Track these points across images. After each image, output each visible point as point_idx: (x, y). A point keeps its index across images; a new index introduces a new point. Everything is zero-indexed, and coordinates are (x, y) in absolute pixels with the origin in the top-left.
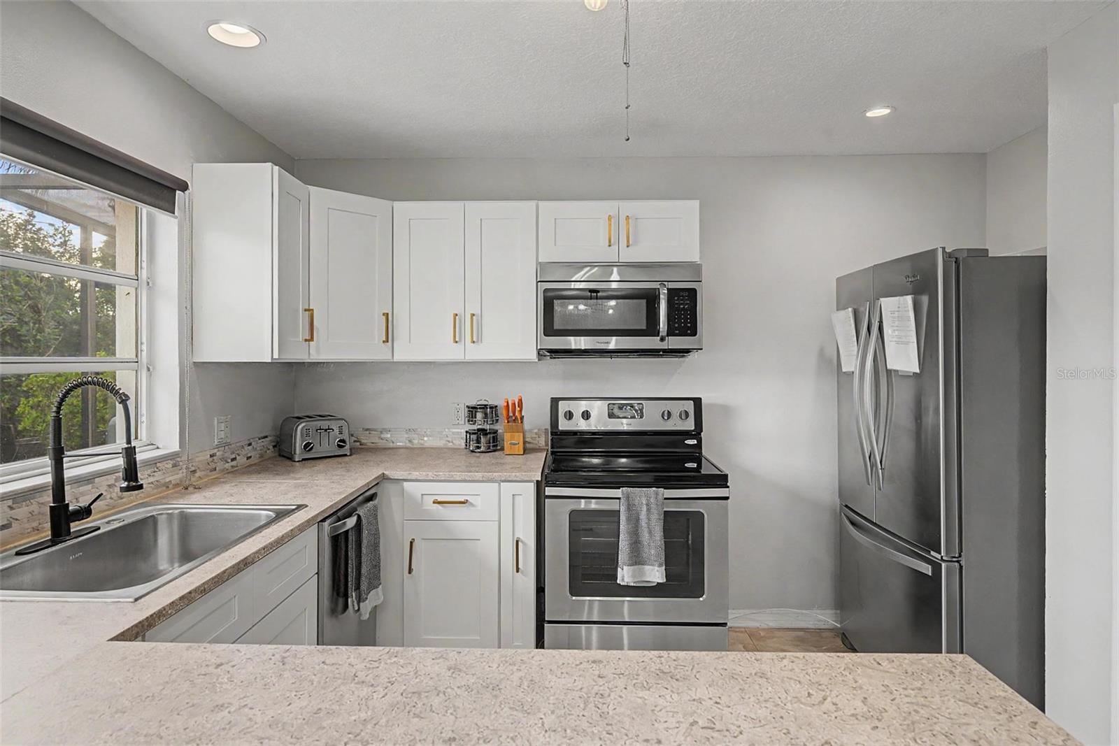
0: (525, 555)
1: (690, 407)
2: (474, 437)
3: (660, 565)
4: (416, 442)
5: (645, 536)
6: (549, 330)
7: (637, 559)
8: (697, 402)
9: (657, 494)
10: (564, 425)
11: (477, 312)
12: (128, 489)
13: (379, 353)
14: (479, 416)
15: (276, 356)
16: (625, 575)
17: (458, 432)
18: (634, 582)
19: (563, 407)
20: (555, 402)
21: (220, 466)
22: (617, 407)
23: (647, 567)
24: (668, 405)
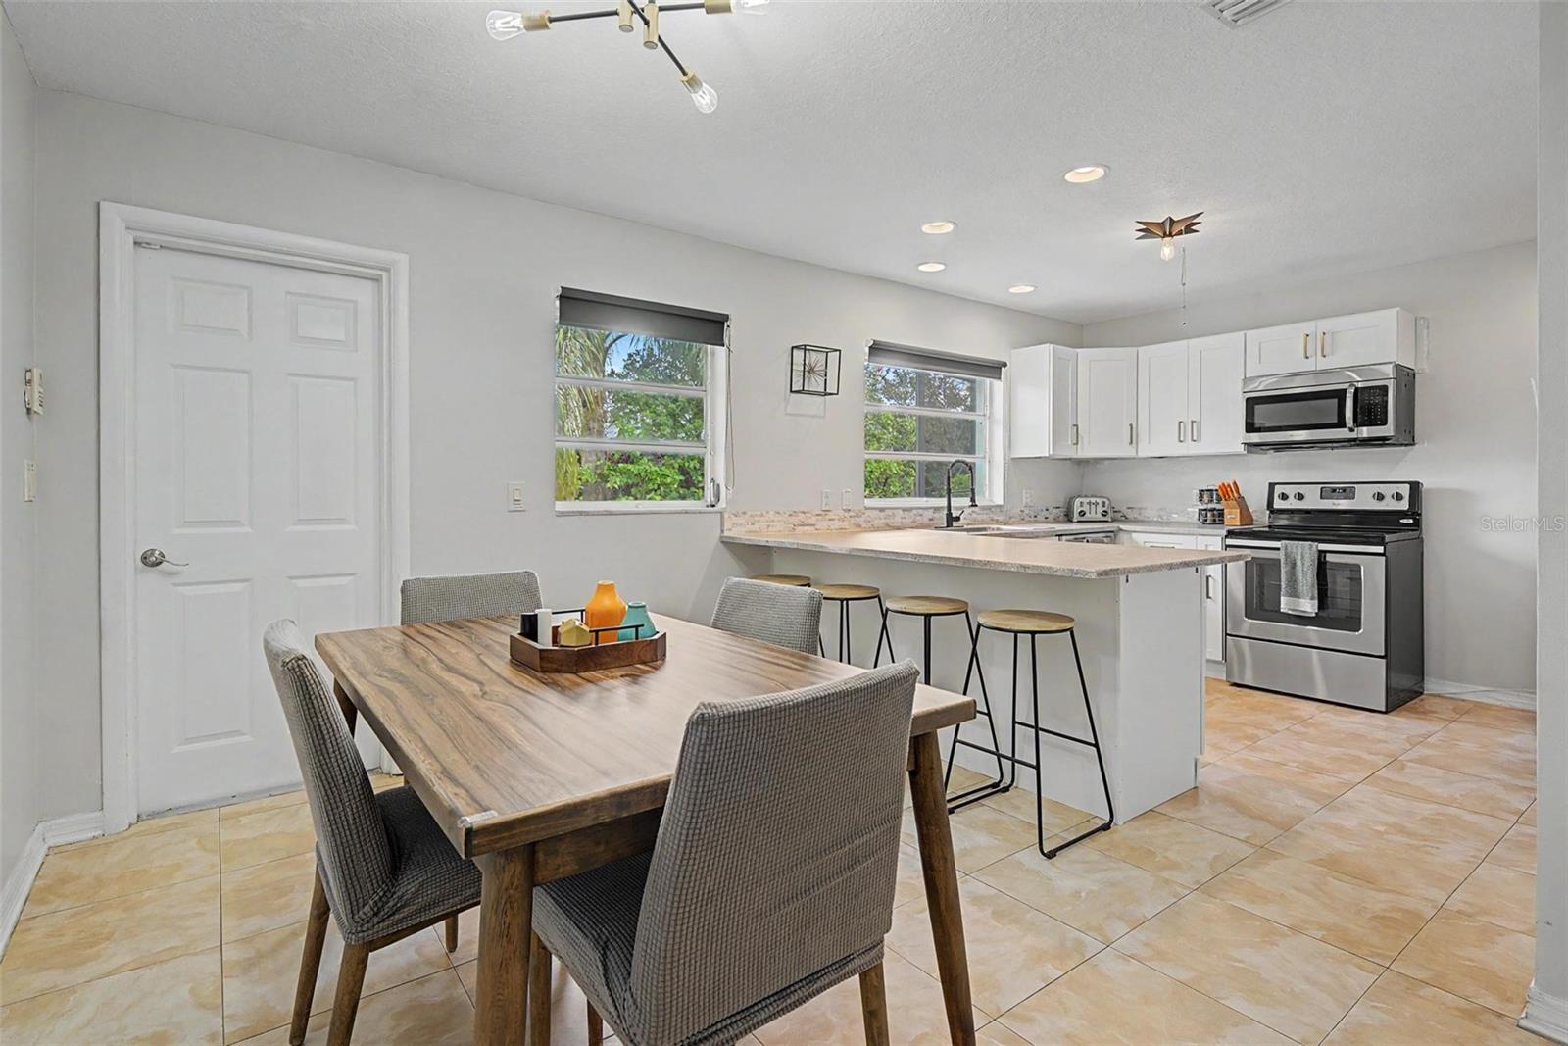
0: (1214, 589)
1: (1405, 490)
2: (1204, 512)
3: (1312, 598)
4: (1165, 518)
5: (1300, 576)
6: (1251, 427)
7: (1294, 593)
8: (1415, 487)
9: (1311, 546)
10: (1278, 504)
11: (1197, 419)
12: (972, 505)
13: (1127, 451)
14: (1206, 498)
15: (1051, 452)
16: (1285, 604)
17: (1194, 509)
18: (1289, 609)
19: (1278, 490)
20: (1272, 486)
21: (1027, 518)
22: (1329, 491)
23: (1301, 600)
24: (1381, 488)
